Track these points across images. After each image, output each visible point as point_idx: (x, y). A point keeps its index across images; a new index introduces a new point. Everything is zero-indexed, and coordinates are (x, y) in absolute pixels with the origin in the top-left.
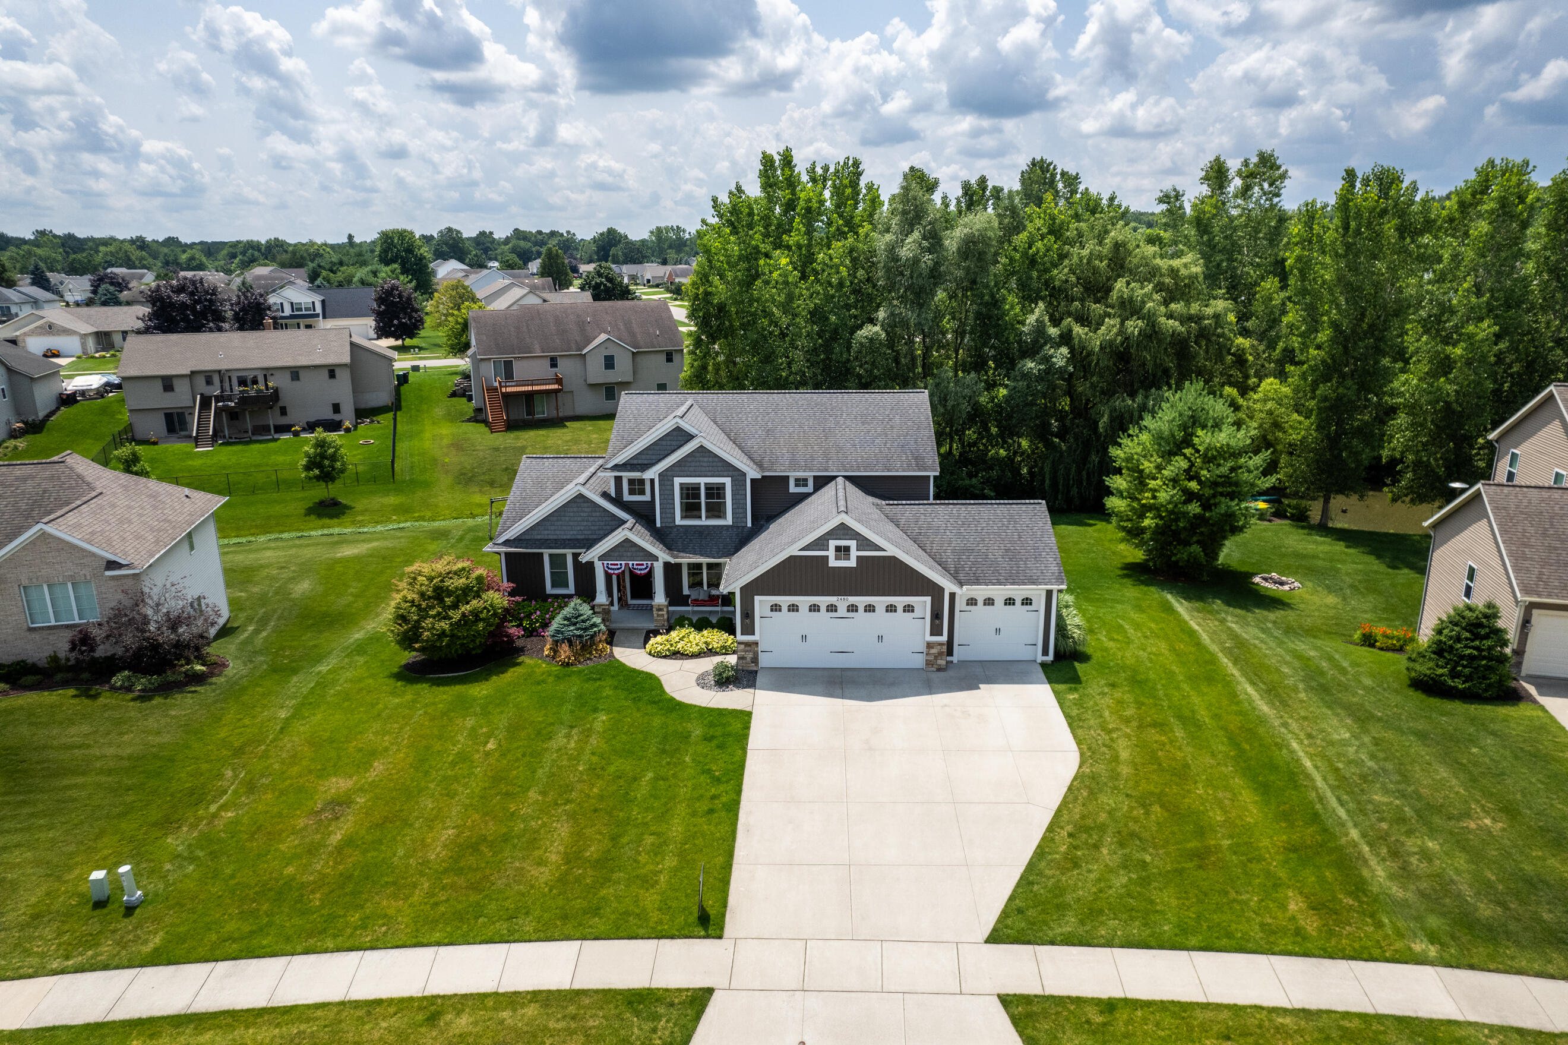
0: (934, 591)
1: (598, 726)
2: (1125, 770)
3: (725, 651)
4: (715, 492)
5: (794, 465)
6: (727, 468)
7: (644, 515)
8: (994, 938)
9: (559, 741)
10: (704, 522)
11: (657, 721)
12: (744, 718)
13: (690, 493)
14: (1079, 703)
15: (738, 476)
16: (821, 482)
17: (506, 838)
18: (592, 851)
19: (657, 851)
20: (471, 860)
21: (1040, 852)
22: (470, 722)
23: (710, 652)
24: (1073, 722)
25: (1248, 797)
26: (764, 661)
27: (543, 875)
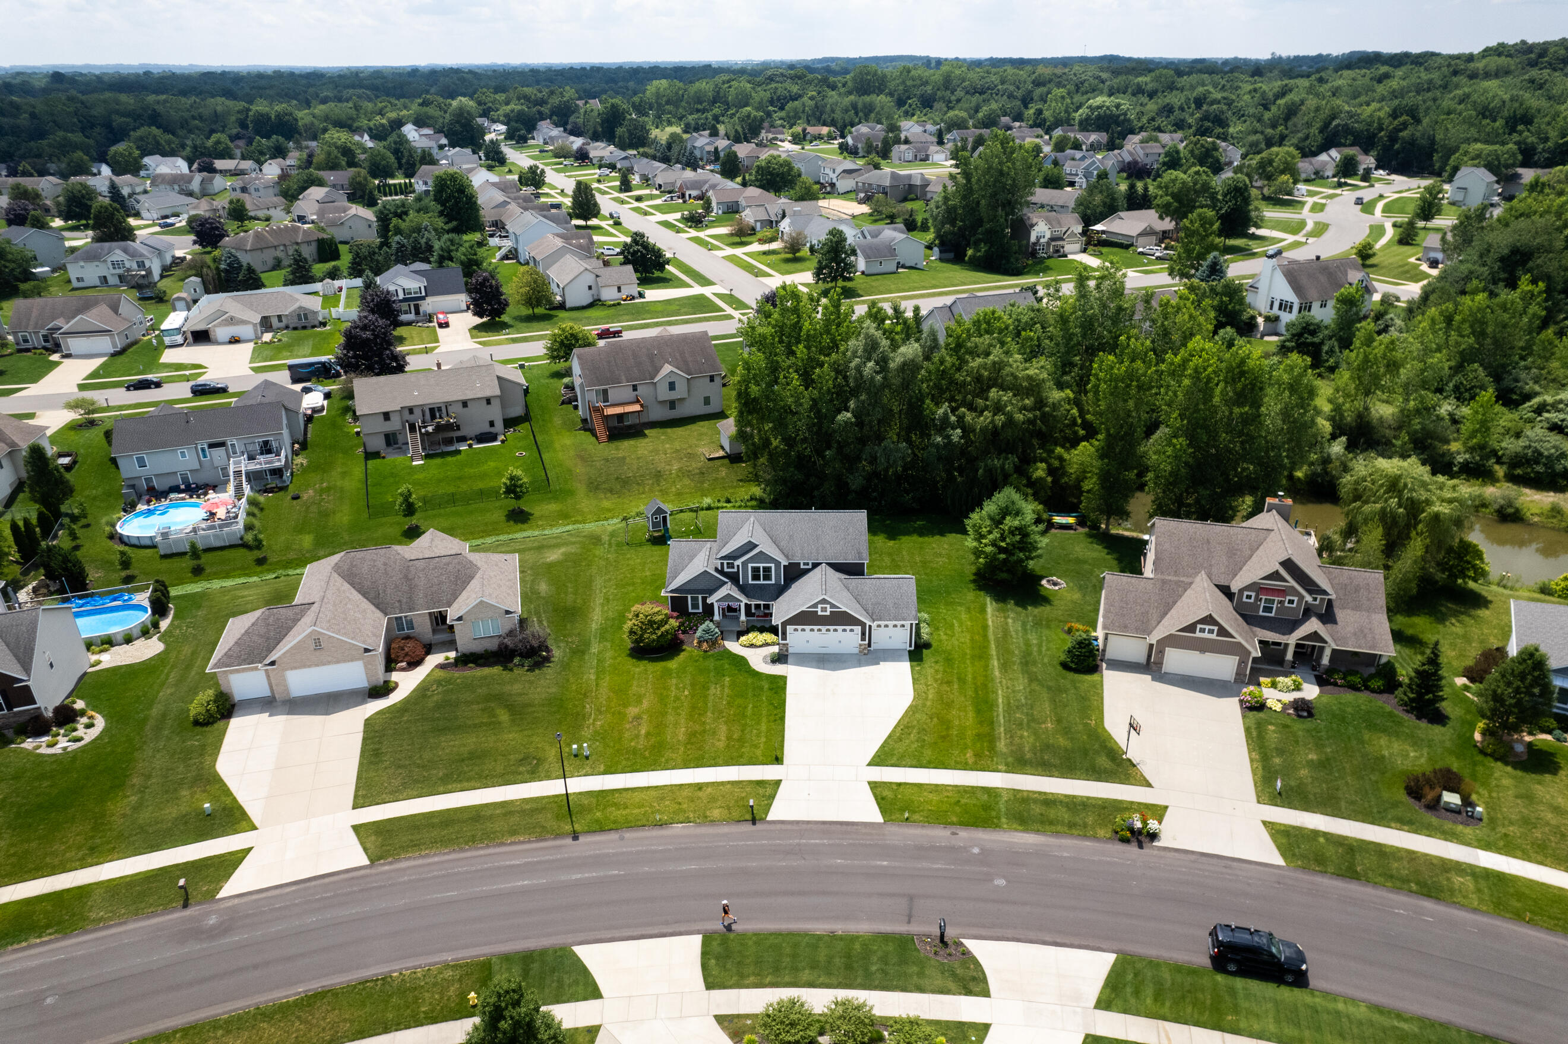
0: (863, 625)
1: (727, 683)
2: (929, 703)
3: (773, 644)
4: (767, 570)
5: (803, 556)
6: (772, 560)
7: (734, 578)
8: (869, 765)
9: (712, 691)
10: (762, 582)
11: (750, 681)
12: (783, 679)
13: (756, 570)
14: (919, 673)
15: (777, 563)
16: (815, 565)
17: (704, 731)
18: (735, 736)
19: (758, 736)
20: (694, 740)
21: (890, 736)
22: (674, 681)
23: (767, 644)
24: (915, 681)
25: (971, 715)
26: (791, 650)
27: (721, 745)
